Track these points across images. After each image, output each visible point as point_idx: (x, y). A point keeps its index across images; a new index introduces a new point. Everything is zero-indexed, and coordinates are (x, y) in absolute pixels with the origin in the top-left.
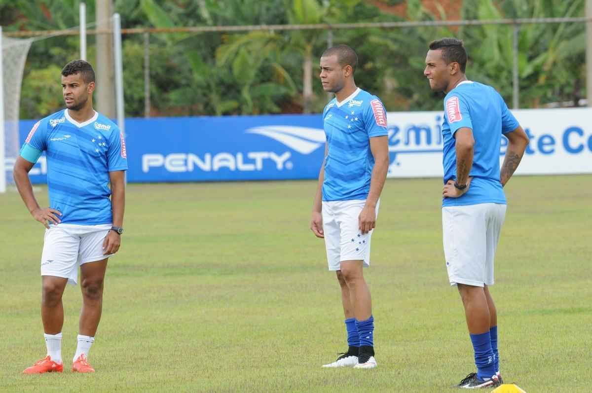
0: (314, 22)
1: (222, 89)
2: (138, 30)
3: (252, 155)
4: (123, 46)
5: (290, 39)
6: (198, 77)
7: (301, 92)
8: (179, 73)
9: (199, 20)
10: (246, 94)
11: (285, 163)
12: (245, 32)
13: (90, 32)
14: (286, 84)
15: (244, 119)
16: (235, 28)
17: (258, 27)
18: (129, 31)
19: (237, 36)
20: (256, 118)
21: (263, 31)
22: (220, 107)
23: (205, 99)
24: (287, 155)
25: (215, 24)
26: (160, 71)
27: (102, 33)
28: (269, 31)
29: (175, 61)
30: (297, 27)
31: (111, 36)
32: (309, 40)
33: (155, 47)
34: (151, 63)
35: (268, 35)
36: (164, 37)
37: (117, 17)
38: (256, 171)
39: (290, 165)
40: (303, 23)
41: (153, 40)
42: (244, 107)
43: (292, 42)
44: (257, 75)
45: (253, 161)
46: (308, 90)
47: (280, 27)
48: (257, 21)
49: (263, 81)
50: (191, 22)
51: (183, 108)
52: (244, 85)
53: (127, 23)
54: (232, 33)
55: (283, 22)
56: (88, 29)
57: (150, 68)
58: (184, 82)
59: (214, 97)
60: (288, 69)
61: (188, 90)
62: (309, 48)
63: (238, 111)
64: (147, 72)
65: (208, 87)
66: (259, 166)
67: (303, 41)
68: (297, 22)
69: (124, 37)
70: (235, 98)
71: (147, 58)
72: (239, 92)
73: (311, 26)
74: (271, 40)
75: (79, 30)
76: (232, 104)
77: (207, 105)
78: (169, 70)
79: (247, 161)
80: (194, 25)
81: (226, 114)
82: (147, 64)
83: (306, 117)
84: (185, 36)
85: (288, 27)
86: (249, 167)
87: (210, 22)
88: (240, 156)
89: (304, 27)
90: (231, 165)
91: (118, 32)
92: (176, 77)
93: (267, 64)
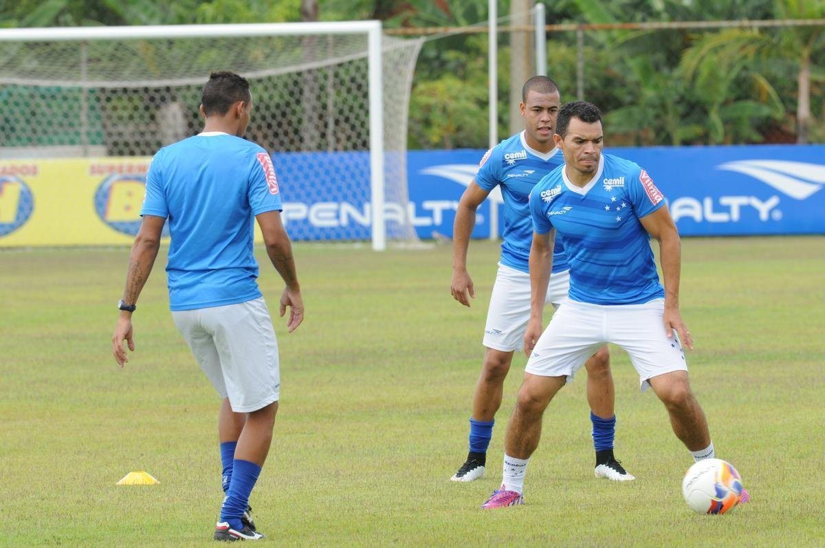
0: (812, 17)
1: (681, 109)
2: (566, 26)
3: (725, 201)
4: (547, 49)
5: (780, 40)
6: (649, 93)
7: (794, 113)
8: (623, 85)
9: (651, 14)
10: (715, 118)
11: (771, 212)
12: (715, 31)
13: (503, 29)
14: (769, 102)
15: (712, 150)
16: (703, 24)
17: (736, 23)
18: (556, 28)
19: (707, 35)
20: (730, 149)
21: (742, 28)
22: (679, 134)
23: (656, 123)
24: (774, 201)
25: (673, 19)
26: (596, 82)
27: (519, 31)
28: (751, 28)
29: (616, 70)
30: (789, 22)
31: (531, 35)
32: (806, 41)
33: (589, 50)
34: (585, 72)
35: (748, 34)
36: (601, 37)
37: (540, 7)
38: (730, 222)
39: (777, 215)
40: (799, 18)
41: (588, 41)
42: (712, 135)
43: (783, 44)
44: (730, 90)
45: (727, 209)
46: (804, 110)
47: (767, 23)
48: (731, 15)
49: (738, 99)
50: (639, 16)
51: (626, 135)
52: (712, 104)
53: (553, 17)
54: (700, 31)
55: (767, 16)
56: (499, 24)
57: (585, 81)
58: (628, 99)
59: (671, 121)
60: (772, 81)
61: (635, 110)
62: (806, 53)
63: (705, 139)
64: (580, 84)
65: (663, 106)
66: (735, 215)
67: (797, 43)
68: (790, 15)
69: (549, 36)
70: (700, 122)
71: (580, 65)
72: (705, 112)
73: (810, 22)
74: (752, 41)
75: (487, 26)
76: (696, 130)
77: (660, 130)
78: (609, 82)
79: (717, 208)
80: (644, 20)
81: (686, 143)
82: (580, 74)
83: (800, 147)
84: (632, 35)
85: (777, 23)
86: (722, 217)
87: (665, 15)
88: (708, 203)
89: (800, 22)
90: (696, 214)
91: (541, 28)
92: (618, 92)
93: (744, 74)
